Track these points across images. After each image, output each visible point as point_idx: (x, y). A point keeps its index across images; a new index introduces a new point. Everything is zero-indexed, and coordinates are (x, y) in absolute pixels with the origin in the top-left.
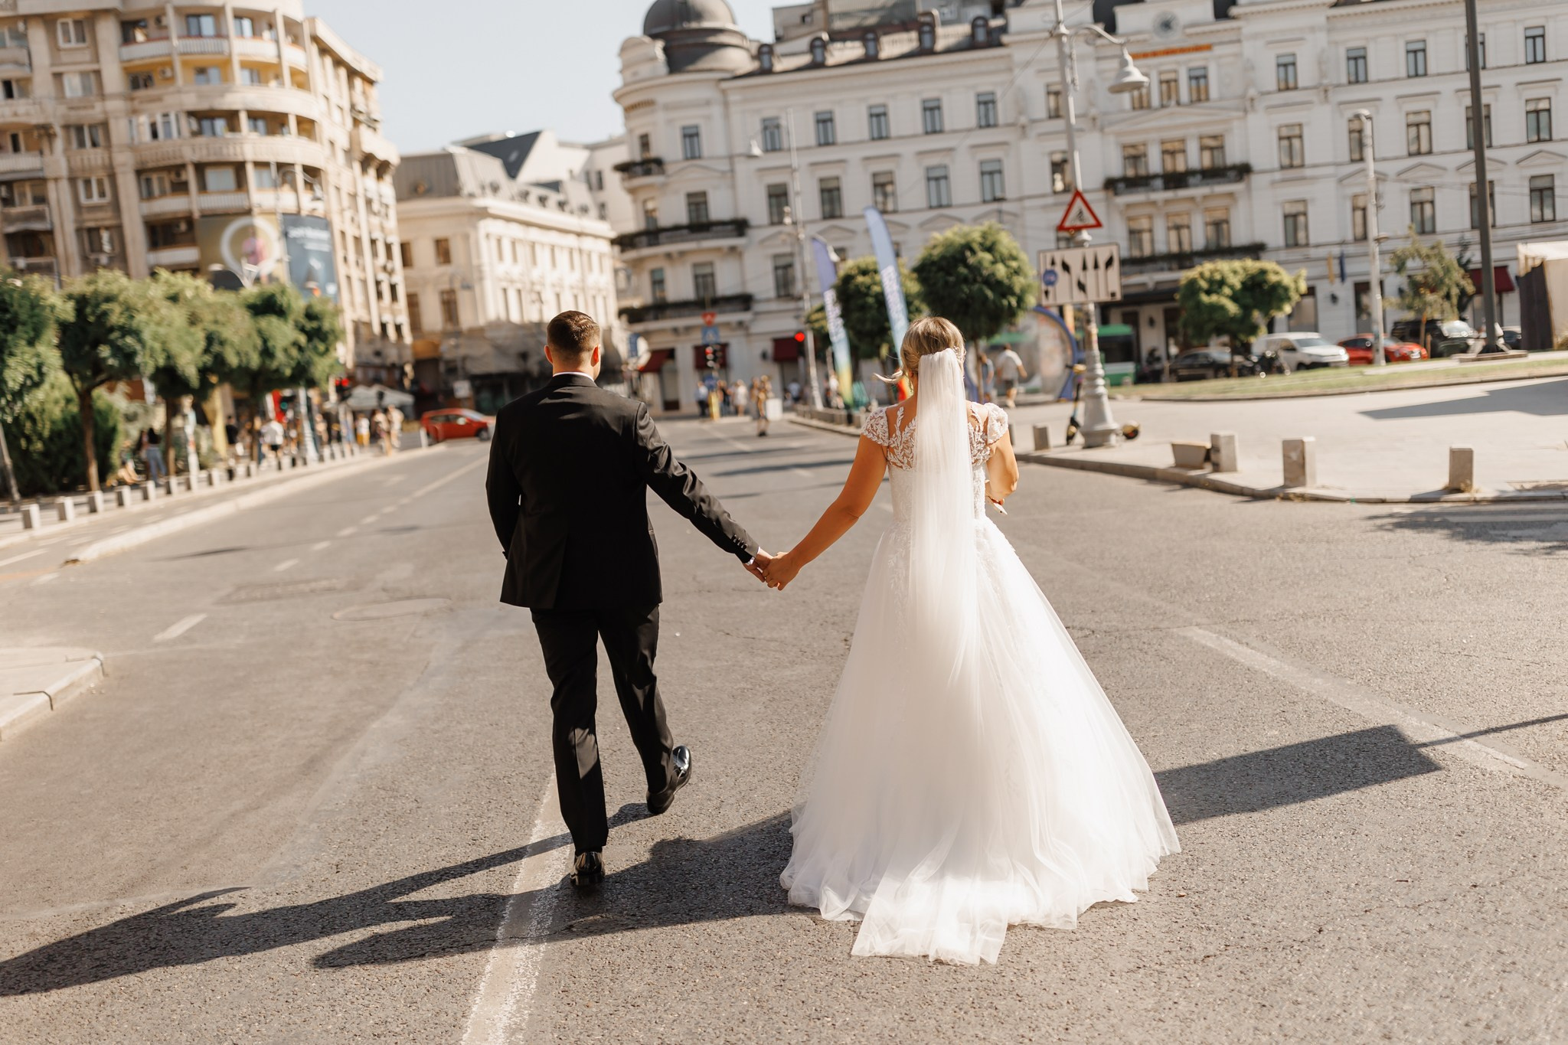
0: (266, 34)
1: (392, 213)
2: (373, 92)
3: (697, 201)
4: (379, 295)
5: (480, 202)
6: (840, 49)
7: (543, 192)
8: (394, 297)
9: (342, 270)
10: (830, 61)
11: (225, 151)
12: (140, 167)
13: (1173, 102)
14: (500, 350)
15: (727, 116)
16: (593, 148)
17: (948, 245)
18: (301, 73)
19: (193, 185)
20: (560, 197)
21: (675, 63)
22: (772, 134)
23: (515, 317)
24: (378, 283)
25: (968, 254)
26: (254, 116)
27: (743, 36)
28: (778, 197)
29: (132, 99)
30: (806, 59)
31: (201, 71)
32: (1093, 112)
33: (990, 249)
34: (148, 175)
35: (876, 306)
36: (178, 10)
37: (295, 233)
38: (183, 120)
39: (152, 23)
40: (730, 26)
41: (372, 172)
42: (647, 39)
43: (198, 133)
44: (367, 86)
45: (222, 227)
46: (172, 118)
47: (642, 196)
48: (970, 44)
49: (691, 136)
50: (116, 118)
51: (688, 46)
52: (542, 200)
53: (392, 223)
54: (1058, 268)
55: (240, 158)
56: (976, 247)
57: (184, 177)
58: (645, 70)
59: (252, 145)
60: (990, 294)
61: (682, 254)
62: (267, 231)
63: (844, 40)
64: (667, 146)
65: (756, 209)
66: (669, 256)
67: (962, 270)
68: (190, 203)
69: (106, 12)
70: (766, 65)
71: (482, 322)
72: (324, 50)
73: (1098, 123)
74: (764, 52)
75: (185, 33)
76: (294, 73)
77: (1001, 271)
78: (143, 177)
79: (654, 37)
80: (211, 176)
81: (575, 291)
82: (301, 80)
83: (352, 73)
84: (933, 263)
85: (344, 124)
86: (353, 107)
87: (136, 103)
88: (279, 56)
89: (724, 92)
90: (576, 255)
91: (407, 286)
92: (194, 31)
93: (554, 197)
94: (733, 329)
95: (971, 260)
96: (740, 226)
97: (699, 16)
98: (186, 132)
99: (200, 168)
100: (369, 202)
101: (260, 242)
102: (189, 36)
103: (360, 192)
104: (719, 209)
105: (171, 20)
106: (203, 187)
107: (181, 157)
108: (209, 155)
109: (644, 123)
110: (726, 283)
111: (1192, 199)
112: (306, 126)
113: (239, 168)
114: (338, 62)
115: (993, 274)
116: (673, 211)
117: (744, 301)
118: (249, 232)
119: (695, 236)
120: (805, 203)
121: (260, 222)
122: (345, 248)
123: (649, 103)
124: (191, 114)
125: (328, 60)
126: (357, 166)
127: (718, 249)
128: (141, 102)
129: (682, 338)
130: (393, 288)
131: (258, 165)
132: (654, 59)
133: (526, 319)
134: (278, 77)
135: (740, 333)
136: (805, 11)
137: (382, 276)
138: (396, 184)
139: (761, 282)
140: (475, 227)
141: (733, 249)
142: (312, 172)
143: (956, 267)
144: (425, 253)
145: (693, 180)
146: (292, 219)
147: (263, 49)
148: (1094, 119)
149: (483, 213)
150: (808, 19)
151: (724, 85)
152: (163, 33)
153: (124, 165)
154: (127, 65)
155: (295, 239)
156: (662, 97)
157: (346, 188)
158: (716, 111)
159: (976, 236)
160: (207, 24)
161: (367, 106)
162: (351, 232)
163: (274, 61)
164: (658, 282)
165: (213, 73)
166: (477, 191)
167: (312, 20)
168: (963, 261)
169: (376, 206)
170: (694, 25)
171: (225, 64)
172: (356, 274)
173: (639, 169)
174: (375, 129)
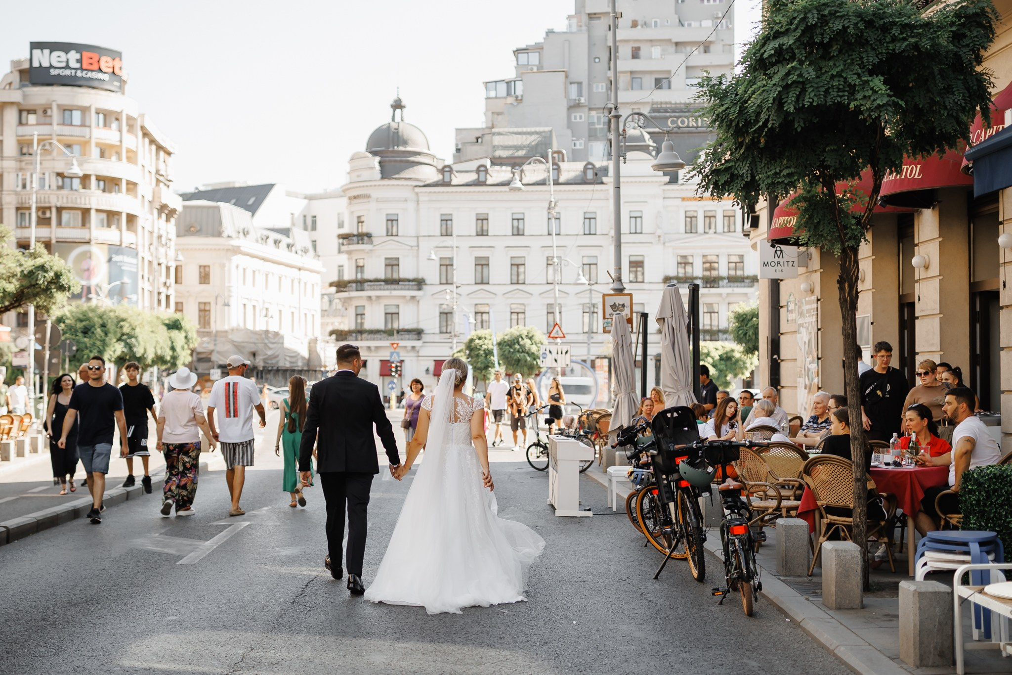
0: (114, 125)
1: (172, 244)
2: (170, 160)
3: (392, 263)
4: (159, 301)
5: (234, 242)
6: (498, 171)
7: (278, 236)
8: (168, 305)
9: (141, 284)
10: (490, 181)
11: (78, 201)
12: (19, 206)
13: (712, 230)
14: (238, 347)
15: (417, 210)
16: (310, 198)
17: (512, 335)
18: (132, 151)
19: (54, 221)
20: (290, 241)
21: (386, 172)
22: (446, 225)
23: (250, 326)
24: (159, 293)
25: (520, 339)
26: (99, 178)
27: (434, 157)
28: (447, 265)
29: (21, 161)
30: (473, 177)
31: (69, 146)
32: (659, 232)
33: (531, 338)
34: (23, 211)
35: (484, 355)
36: (59, 106)
37: (116, 258)
38: (54, 178)
39: (40, 112)
40: (425, 151)
41: (164, 216)
42: (370, 155)
43: (60, 188)
44: (166, 156)
45: (70, 250)
46: (47, 176)
47: (355, 256)
48: (582, 181)
49: (392, 220)
50: (9, 172)
51: (396, 161)
52: (277, 242)
53: (172, 253)
54: (548, 352)
55: (88, 206)
56: (524, 337)
57: (48, 215)
58: (366, 175)
59: (96, 198)
60: (529, 359)
61: (378, 297)
62: (99, 255)
63: (501, 164)
64: (375, 225)
65: (431, 273)
66: (370, 298)
67: (517, 347)
68: (51, 233)
69: (12, 103)
70: (447, 179)
71: (226, 327)
72: (146, 134)
73: (662, 239)
74: (446, 170)
75: (62, 122)
76: (129, 151)
77: (534, 349)
78: (20, 212)
79: (375, 153)
80: (65, 216)
81: (293, 310)
82: (132, 157)
83: (160, 148)
84: (505, 342)
85: (151, 184)
86: (157, 172)
87: (23, 164)
88: (121, 141)
89: (417, 194)
90: (296, 283)
91: (176, 297)
92: (68, 121)
93: (285, 240)
94: (408, 352)
95: (521, 343)
96: (419, 283)
97: (405, 143)
98: (54, 187)
99: (59, 210)
100: (160, 237)
101: (93, 263)
102: (64, 124)
103: (156, 231)
104: (406, 271)
105: (55, 113)
106: (59, 223)
107: (49, 202)
108: (67, 202)
109: (360, 208)
110: (406, 321)
111: (720, 295)
112: (132, 186)
113: (86, 212)
114: (153, 141)
115: (530, 349)
116: (375, 269)
117: (418, 333)
118: (88, 255)
119: (389, 286)
120: (464, 271)
121: (94, 249)
122: (143, 270)
123: (367, 196)
124: (59, 174)
125: (147, 140)
126: (155, 212)
127: (404, 297)
128: (27, 164)
129: (373, 354)
130: (168, 297)
131: (98, 211)
132: (373, 168)
133: (257, 329)
134: (118, 154)
135: (412, 354)
136: (478, 134)
137: (163, 290)
138: (177, 225)
139: (430, 323)
140: (230, 260)
141: (413, 297)
142: (131, 218)
143: (514, 344)
144: (191, 275)
145: (391, 249)
146: (115, 249)
147: (110, 136)
148: (659, 237)
149: (236, 251)
150: (480, 140)
151: (418, 190)
152: (48, 120)
153: (10, 203)
154: (20, 138)
155: (116, 262)
156: (375, 194)
157: (148, 228)
158: (411, 206)
159: (525, 333)
160: (77, 116)
161: (166, 171)
162: (148, 257)
163: (118, 144)
164: (360, 315)
165: (76, 148)
166: (234, 235)
167: (142, 116)
168: (518, 343)
169: (164, 240)
170: (401, 148)
171: (85, 144)
172: (147, 287)
173: (355, 239)
174: (168, 186)
